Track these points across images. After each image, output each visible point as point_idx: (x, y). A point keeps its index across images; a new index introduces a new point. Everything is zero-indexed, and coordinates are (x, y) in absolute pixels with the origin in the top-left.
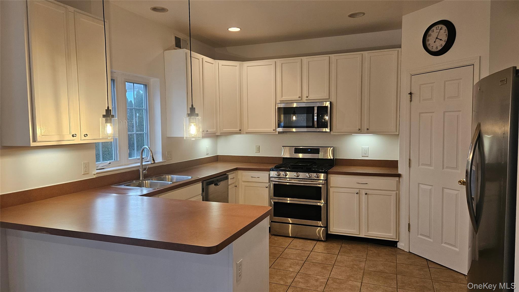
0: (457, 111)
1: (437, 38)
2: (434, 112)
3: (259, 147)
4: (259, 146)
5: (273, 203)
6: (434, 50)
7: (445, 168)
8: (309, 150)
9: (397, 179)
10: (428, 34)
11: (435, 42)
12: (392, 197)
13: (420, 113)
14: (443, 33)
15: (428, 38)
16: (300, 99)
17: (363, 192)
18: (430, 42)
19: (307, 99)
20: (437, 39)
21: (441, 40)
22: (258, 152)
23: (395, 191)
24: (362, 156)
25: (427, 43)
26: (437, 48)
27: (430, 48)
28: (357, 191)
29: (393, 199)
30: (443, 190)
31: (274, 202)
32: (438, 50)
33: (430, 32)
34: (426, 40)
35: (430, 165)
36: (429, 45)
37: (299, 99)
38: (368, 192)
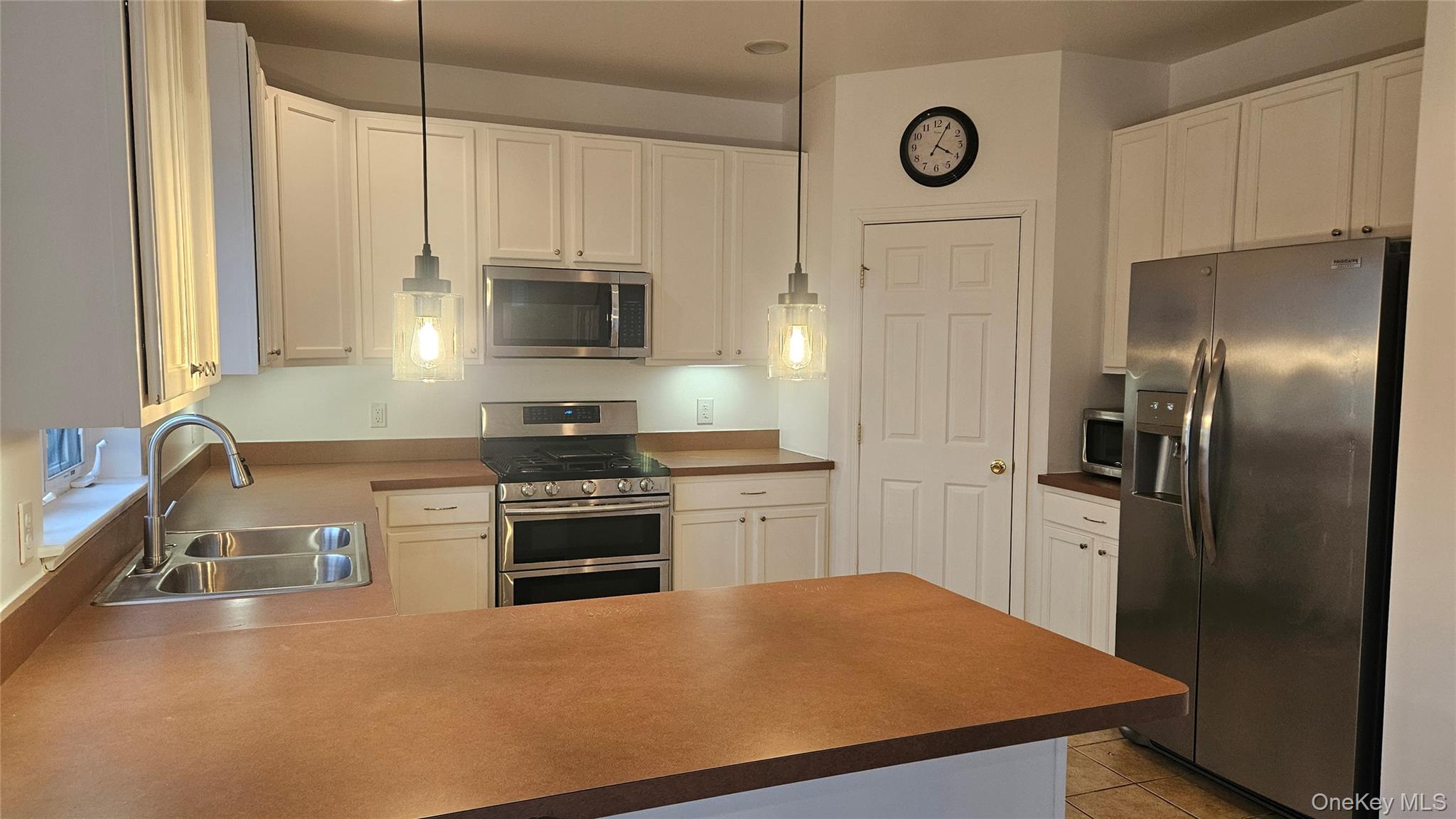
0: (982, 314)
1: (937, 146)
2: (923, 315)
3: (386, 408)
4: (386, 405)
5: (512, 583)
6: (929, 171)
7: (952, 440)
8: (570, 412)
9: (825, 473)
10: (914, 133)
11: (932, 154)
12: (817, 522)
13: (886, 315)
14: (954, 137)
15: (912, 142)
16: (557, 258)
17: (755, 516)
18: (918, 152)
19: (580, 259)
20: (937, 149)
21: (947, 152)
22: (384, 424)
23: (823, 503)
24: (698, 424)
25: (911, 153)
26: (936, 168)
27: (919, 167)
28: (741, 513)
29: (818, 523)
30: (946, 488)
31: (515, 581)
32: (938, 174)
33: (919, 129)
34: (908, 146)
35: (914, 435)
36: (917, 160)
37: (555, 258)
38: (768, 513)
